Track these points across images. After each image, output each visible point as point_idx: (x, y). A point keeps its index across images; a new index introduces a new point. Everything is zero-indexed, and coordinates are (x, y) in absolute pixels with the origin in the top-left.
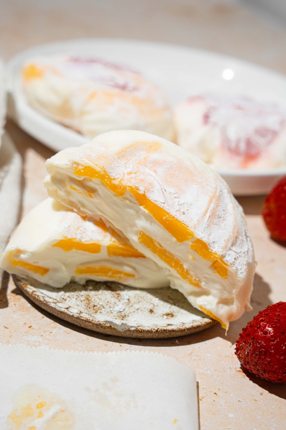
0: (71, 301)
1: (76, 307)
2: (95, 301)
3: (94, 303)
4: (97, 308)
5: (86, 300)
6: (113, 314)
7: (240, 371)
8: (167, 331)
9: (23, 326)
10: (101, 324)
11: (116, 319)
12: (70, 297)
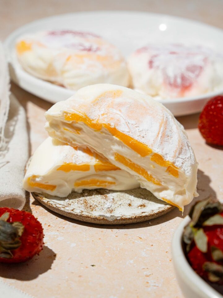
0: (74, 205)
1: (78, 208)
2: (90, 203)
4: (93, 207)
5: (84, 203)
6: (104, 210)
8: (142, 217)
9: (44, 226)
10: (97, 218)
11: (106, 213)
12: (73, 202)
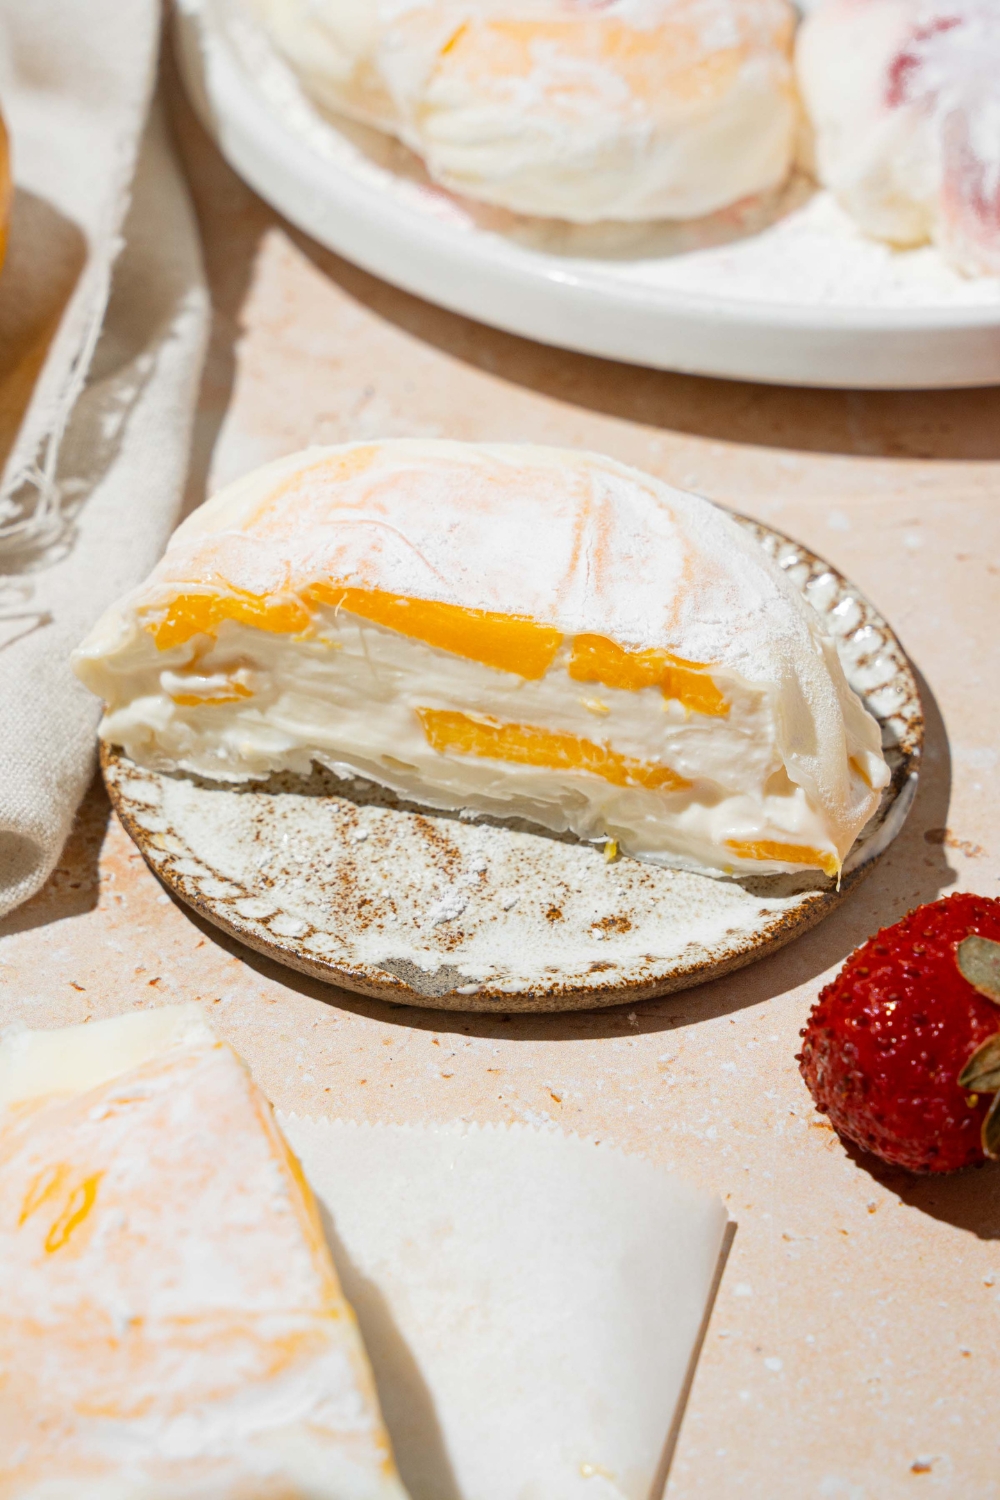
0: (289, 888)
1: (300, 910)
2: (367, 885)
3: (362, 893)
4: (372, 909)
5: (338, 881)
6: (420, 932)
7: (822, 1125)
8: (586, 991)
9: (132, 981)
10: (366, 977)
11: (427, 948)
12: (287, 873)
